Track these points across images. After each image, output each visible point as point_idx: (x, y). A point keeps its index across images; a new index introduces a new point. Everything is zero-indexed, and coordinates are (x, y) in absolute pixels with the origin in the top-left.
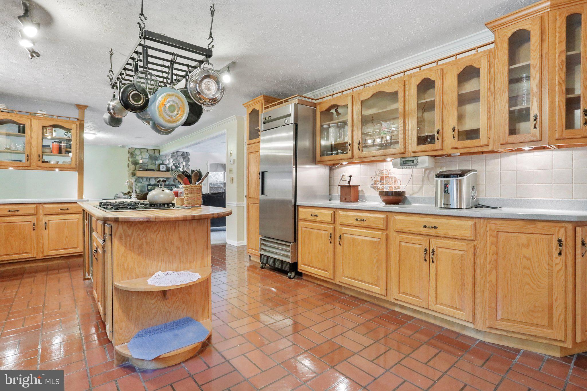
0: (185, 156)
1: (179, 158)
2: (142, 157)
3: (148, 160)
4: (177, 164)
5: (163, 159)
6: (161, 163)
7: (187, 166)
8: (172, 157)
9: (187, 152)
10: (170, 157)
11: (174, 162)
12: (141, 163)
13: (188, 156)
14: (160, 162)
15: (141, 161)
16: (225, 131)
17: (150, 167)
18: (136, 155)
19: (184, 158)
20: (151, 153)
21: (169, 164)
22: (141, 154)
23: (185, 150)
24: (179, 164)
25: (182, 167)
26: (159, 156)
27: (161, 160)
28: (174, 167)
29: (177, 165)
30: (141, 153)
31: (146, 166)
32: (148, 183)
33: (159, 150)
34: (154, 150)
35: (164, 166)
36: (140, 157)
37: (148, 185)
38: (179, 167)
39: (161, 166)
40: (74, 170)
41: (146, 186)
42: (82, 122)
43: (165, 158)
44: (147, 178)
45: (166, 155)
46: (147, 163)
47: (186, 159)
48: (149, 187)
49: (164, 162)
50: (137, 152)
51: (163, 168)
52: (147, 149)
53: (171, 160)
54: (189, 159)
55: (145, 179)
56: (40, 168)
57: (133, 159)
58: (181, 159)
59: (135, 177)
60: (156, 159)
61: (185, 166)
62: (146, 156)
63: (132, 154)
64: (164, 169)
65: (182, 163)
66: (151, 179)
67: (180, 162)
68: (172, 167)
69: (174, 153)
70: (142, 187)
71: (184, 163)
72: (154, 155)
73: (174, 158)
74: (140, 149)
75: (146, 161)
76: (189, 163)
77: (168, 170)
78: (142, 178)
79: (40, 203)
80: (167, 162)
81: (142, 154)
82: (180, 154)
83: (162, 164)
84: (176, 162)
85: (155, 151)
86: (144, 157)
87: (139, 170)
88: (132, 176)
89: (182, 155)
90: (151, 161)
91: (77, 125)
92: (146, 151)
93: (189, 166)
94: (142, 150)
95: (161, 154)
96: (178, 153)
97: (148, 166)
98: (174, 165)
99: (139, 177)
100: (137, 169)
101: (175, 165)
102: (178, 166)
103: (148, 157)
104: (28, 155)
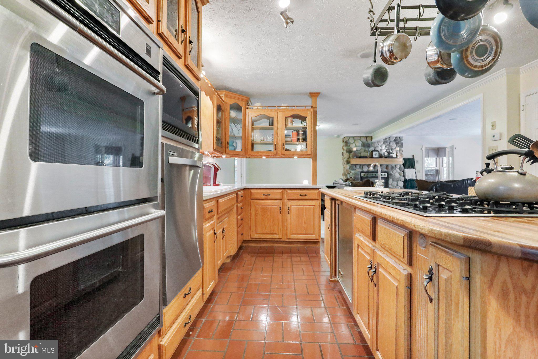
0: (398, 141)
1: (391, 144)
2: (355, 145)
3: (361, 148)
4: (390, 150)
5: (376, 146)
6: (374, 149)
7: (401, 152)
8: (384, 143)
9: (400, 137)
10: (382, 143)
11: (386, 148)
12: (355, 151)
13: (401, 141)
14: (372, 149)
15: (355, 149)
16: (480, 96)
17: (363, 154)
18: (350, 144)
19: (397, 144)
20: (364, 140)
21: (381, 150)
22: (354, 142)
23: (398, 135)
24: (392, 149)
25: (395, 153)
26: (371, 143)
27: (373, 146)
28: (386, 154)
29: (390, 151)
30: (355, 141)
31: (359, 153)
32: (361, 170)
33: (372, 137)
34: (367, 137)
35: (377, 153)
36: (354, 145)
37: (361, 172)
38: (392, 153)
39: (374, 153)
40: (308, 157)
41: (359, 173)
42: (315, 109)
43: (378, 145)
44: (360, 165)
45: (378, 142)
46: (360, 151)
47: (400, 144)
48: (362, 174)
49: (377, 149)
50: (351, 141)
51: (376, 155)
52: (360, 137)
53: (384, 146)
54: (402, 144)
55: (358, 167)
56: (283, 156)
57: (347, 147)
58: (394, 145)
59: (349, 164)
60: (369, 146)
61: (398, 152)
62: (359, 143)
63: (346, 142)
64: (377, 156)
65: (395, 148)
66: (364, 167)
67: (393, 148)
68: (384, 153)
69: (386, 139)
70: (355, 174)
71: (398, 149)
72: (366, 142)
73: (387, 144)
74: (353, 137)
75: (359, 148)
76: (402, 149)
77: (381, 157)
78: (355, 165)
79: (285, 189)
80: (379, 149)
81: (356, 142)
82: (392, 139)
83: (375, 151)
84: (388, 148)
85: (368, 138)
86: (357, 144)
87: (353, 158)
88: (347, 164)
89: (395, 140)
90: (363, 149)
91: (311, 112)
92: (359, 138)
93: (403, 151)
94: (355, 138)
95: (373, 140)
96: (391, 138)
97: (361, 153)
98: (386, 151)
99: (352, 165)
100: (351, 157)
101: (388, 151)
102: (391, 152)
103: (361, 145)
104: (275, 145)
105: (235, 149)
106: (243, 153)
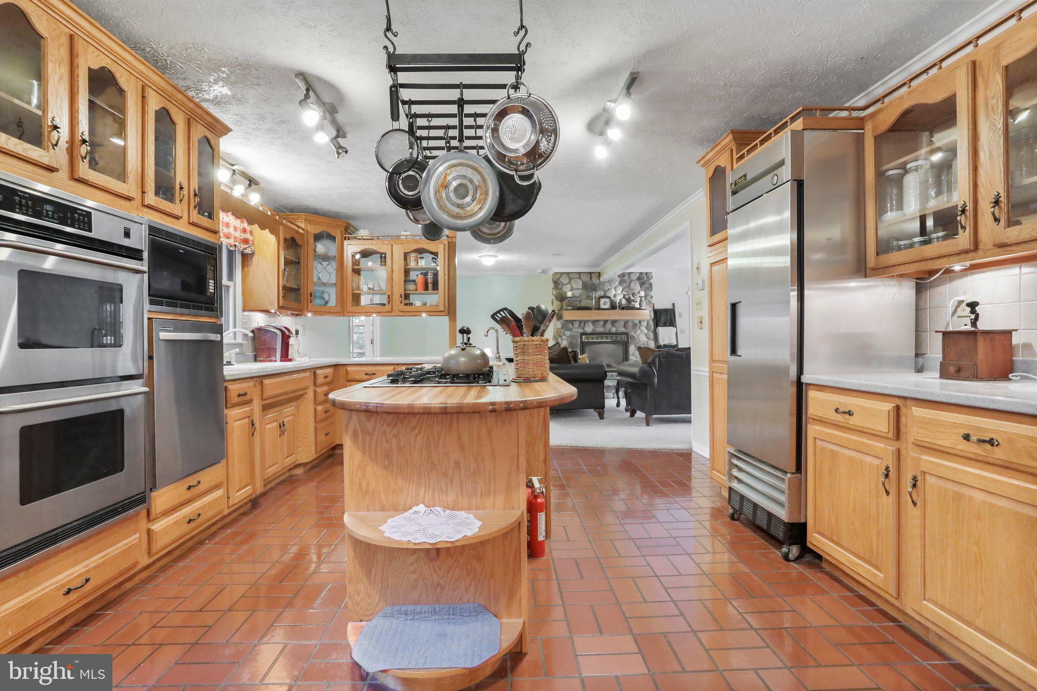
0: (644, 280)
1: (632, 285)
2: (572, 287)
3: (581, 291)
4: (631, 295)
5: (606, 288)
6: (602, 295)
7: (649, 298)
8: (620, 284)
9: (647, 273)
10: (617, 283)
11: (624, 293)
12: (570, 298)
13: (649, 280)
14: (601, 293)
15: (569, 294)
16: (688, 223)
17: (583, 304)
18: (563, 285)
19: (642, 284)
20: (586, 278)
21: (615, 296)
22: (569, 283)
23: (644, 270)
24: (633, 294)
25: (638, 300)
26: (599, 284)
27: (602, 290)
28: (624, 302)
29: (630, 298)
30: (570, 279)
31: (578, 301)
32: (581, 331)
33: (599, 273)
34: (591, 273)
35: (607, 300)
36: (569, 286)
37: (582, 334)
38: (633, 301)
39: (602, 301)
40: (442, 314)
41: (579, 335)
42: (453, 240)
43: (609, 287)
44: (580, 322)
45: (610, 281)
46: (579, 297)
47: (646, 285)
48: (584, 337)
49: (608, 294)
50: (564, 280)
51: (605, 304)
52: (580, 273)
53: (620, 289)
54: (651, 284)
55: (577, 325)
56: (402, 314)
57: (558, 291)
58: (636, 286)
59: (561, 321)
60: (594, 288)
61: (643, 298)
62: (578, 284)
63: (557, 283)
64: (608, 306)
65: (639, 292)
66: (586, 324)
67: (636, 292)
68: (621, 300)
69: (623, 276)
70: (572, 337)
71: (642, 294)
72: (590, 283)
73: (625, 285)
74: (568, 274)
75: (577, 293)
76: (652, 293)
77: (613, 307)
78: (572, 322)
80: (611, 294)
81: (572, 281)
82: (634, 277)
83: (605, 297)
84: (627, 292)
85: (592, 275)
86: (575, 286)
87: (567, 310)
89: (639, 279)
90: (586, 293)
91: (445, 245)
92: (578, 276)
93: (652, 297)
94: (571, 275)
95: (602, 279)
96: (631, 274)
97: (581, 301)
98: (624, 297)
99: (567, 321)
100: (564, 307)
101: (627, 297)
102: (632, 298)
103: (581, 287)
104: (389, 296)
105: (327, 303)
106: (339, 309)
